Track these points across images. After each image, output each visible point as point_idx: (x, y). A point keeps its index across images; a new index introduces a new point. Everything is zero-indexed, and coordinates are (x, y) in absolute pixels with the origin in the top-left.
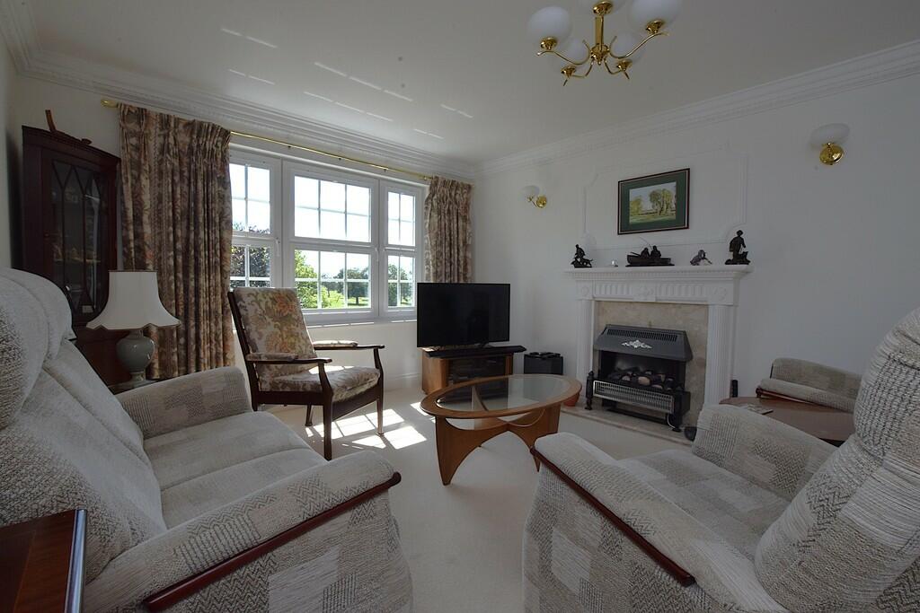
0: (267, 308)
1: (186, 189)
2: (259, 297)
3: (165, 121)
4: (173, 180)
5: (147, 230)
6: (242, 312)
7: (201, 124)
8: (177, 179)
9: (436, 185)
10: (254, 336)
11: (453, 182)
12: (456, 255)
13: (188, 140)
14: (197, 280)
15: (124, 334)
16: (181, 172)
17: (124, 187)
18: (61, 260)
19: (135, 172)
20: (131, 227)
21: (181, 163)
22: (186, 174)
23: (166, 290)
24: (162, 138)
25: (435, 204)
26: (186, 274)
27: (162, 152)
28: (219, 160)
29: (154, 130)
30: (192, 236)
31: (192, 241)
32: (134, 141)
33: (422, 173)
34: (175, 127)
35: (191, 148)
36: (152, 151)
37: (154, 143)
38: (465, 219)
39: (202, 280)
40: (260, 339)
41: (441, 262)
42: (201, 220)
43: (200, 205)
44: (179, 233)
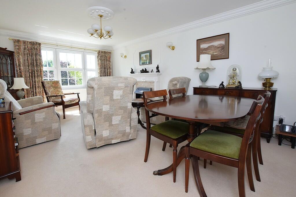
0: (51, 85)
1: (31, 58)
2: (49, 83)
3: (24, 42)
4: (27, 56)
5: (22, 68)
6: (45, 86)
7: (33, 42)
8: (28, 55)
9: (100, 53)
10: (48, 91)
11: (105, 51)
12: (107, 71)
13: (30, 46)
14: (35, 79)
15: (18, 90)
16: (29, 54)
17: (16, 58)
18: (3, 75)
19: (18, 54)
20: (18, 67)
21: (29, 52)
22: (31, 54)
23: (27, 82)
24: (24, 46)
25: (100, 58)
26: (32, 77)
27: (24, 49)
28: (39, 51)
29: (22, 44)
30: (33, 69)
31: (33, 70)
32: (17, 47)
33: (96, 50)
34: (27, 43)
35: (31, 48)
36: (22, 49)
37: (22, 47)
38: (109, 61)
39: (36, 79)
40: (49, 92)
41: (102, 73)
42: (35, 65)
43: (35, 61)
44: (30, 68)
